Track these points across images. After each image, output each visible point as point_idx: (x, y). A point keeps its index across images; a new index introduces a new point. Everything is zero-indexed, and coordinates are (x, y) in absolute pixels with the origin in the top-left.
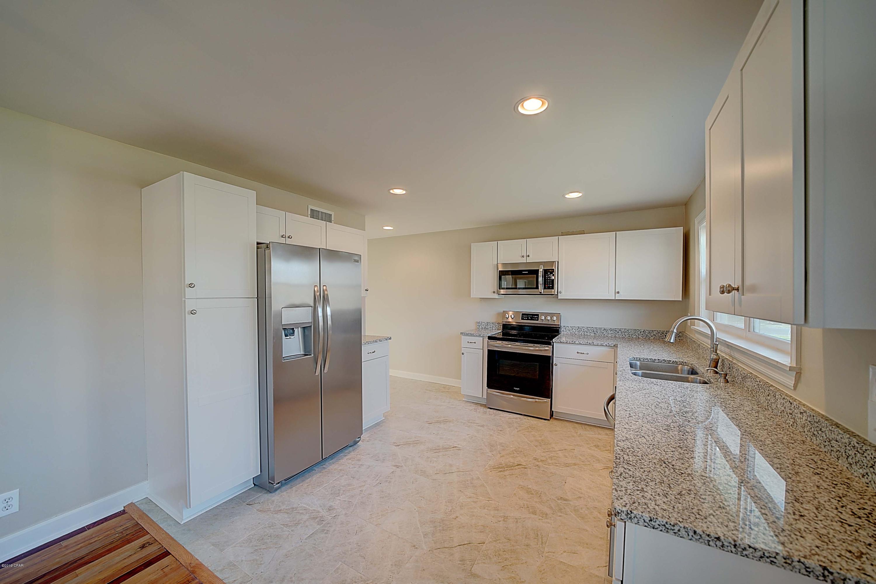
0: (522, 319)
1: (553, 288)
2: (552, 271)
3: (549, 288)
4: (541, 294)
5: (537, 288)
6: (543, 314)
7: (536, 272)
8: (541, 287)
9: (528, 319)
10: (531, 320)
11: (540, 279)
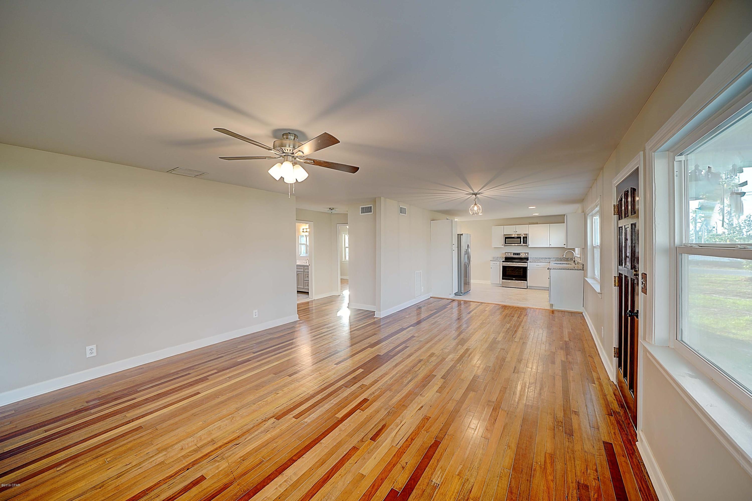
0: (513, 255)
1: (526, 243)
2: (526, 237)
3: (525, 243)
4: (522, 245)
5: (520, 243)
6: (522, 253)
7: (520, 238)
8: (522, 243)
9: (516, 255)
10: (517, 255)
11: (522, 240)
